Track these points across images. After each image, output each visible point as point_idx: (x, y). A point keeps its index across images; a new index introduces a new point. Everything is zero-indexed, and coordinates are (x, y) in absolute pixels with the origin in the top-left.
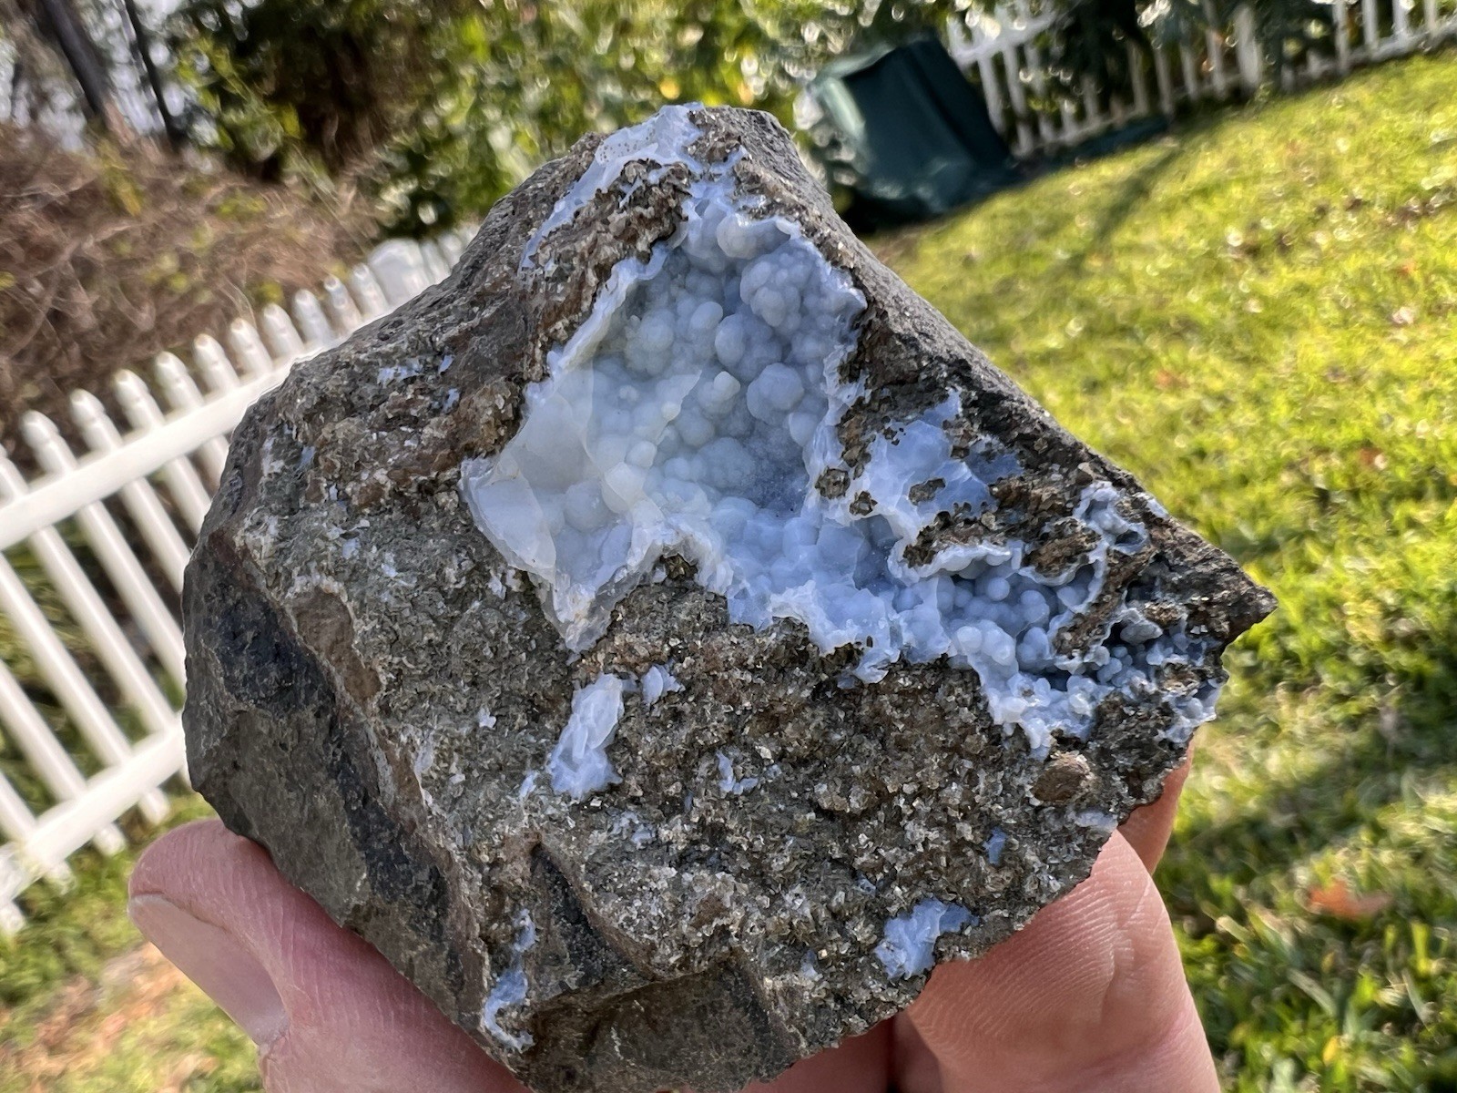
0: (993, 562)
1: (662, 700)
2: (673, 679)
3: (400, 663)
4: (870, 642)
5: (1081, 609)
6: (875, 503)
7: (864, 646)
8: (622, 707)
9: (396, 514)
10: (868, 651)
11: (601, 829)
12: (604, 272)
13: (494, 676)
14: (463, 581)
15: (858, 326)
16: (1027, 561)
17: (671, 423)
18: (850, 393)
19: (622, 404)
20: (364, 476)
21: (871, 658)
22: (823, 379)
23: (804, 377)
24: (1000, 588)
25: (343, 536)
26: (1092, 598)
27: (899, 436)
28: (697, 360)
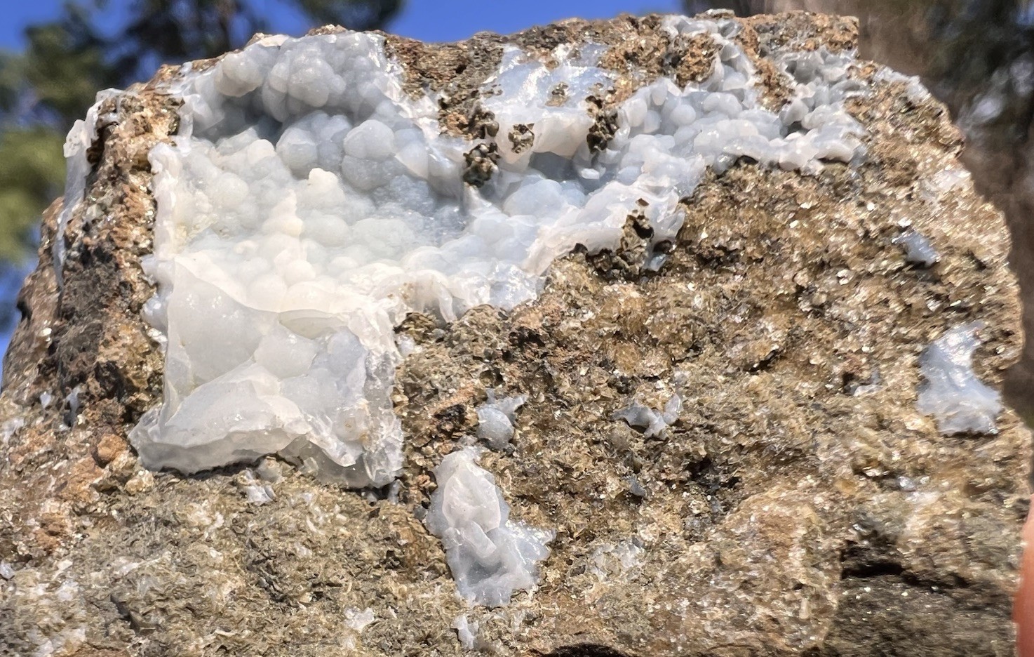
0: (658, 103)
1: (516, 423)
2: (510, 399)
3: (218, 637)
4: (642, 203)
5: (753, 80)
6: (531, 125)
7: (640, 208)
8: (486, 472)
9: (94, 535)
10: (647, 212)
11: (587, 585)
12: (143, 166)
13: (331, 570)
14: (220, 518)
15: (390, 56)
16: (681, 83)
17: (302, 236)
18: (429, 105)
19: (245, 255)
20: (32, 522)
21: (656, 212)
22: (399, 109)
23: (382, 117)
24: (684, 111)
25: (48, 589)
26: (752, 71)
27: (496, 90)
28: (282, 184)
